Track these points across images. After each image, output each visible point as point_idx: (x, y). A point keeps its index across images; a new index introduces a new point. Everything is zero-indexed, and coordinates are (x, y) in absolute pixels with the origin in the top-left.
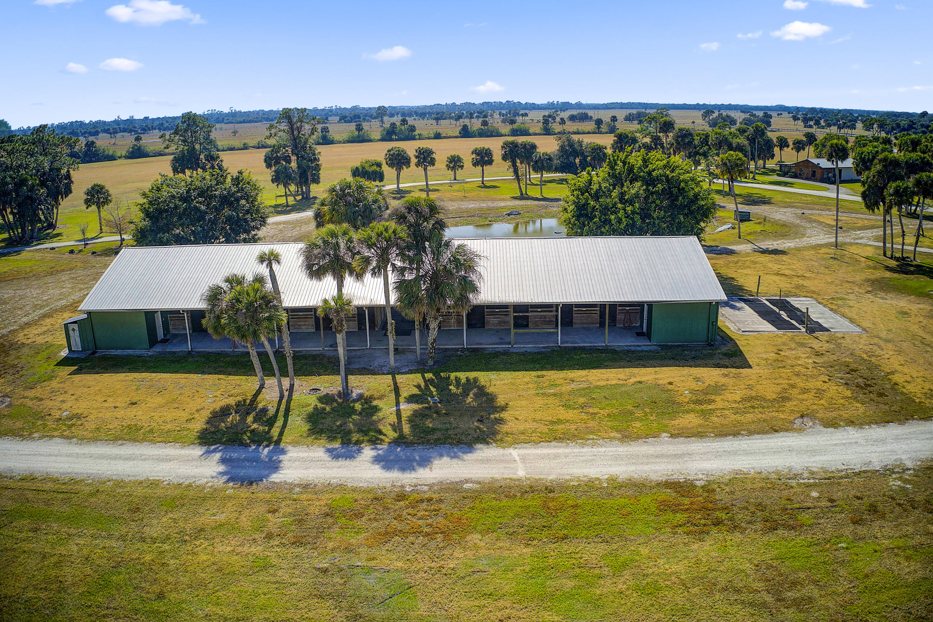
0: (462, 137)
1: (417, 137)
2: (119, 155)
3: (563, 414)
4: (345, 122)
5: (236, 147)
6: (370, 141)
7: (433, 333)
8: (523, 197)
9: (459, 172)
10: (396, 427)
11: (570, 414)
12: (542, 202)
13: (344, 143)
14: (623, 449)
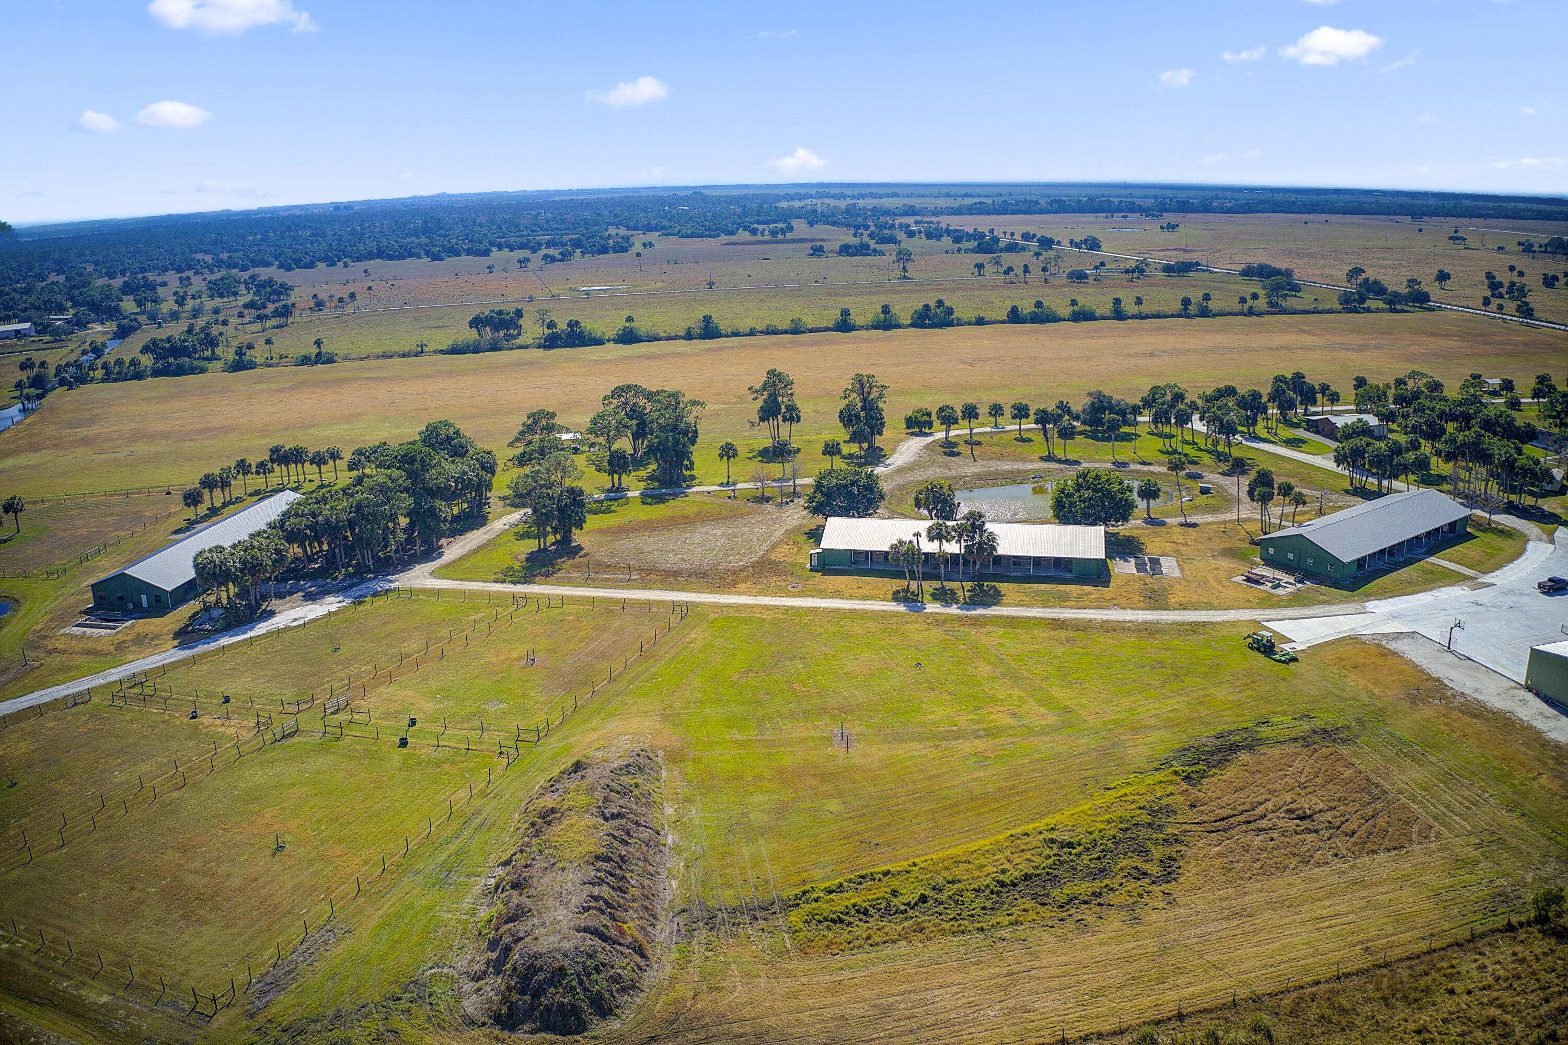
0: (1010, 322)
1: (956, 322)
2: (607, 337)
3: (1025, 598)
4: (849, 255)
5: (741, 331)
6: (898, 326)
7: (978, 566)
8: (1049, 458)
9: (999, 419)
10: (964, 599)
11: (1027, 599)
12: (1062, 466)
13: (867, 329)
14: (1041, 610)
